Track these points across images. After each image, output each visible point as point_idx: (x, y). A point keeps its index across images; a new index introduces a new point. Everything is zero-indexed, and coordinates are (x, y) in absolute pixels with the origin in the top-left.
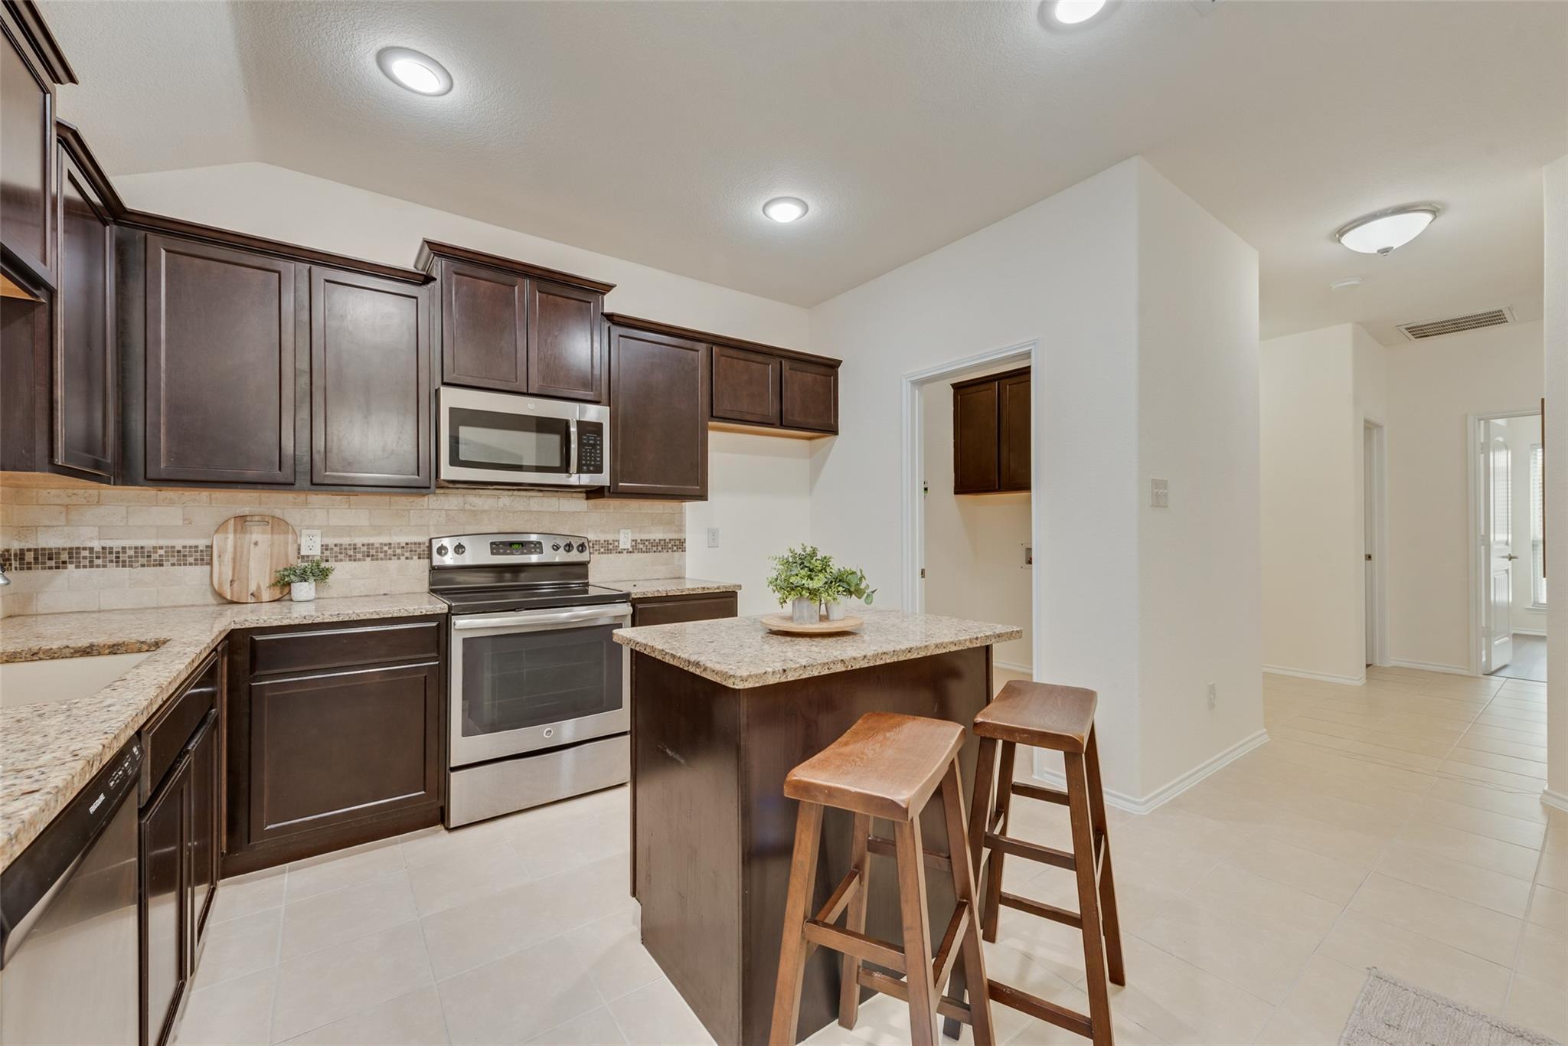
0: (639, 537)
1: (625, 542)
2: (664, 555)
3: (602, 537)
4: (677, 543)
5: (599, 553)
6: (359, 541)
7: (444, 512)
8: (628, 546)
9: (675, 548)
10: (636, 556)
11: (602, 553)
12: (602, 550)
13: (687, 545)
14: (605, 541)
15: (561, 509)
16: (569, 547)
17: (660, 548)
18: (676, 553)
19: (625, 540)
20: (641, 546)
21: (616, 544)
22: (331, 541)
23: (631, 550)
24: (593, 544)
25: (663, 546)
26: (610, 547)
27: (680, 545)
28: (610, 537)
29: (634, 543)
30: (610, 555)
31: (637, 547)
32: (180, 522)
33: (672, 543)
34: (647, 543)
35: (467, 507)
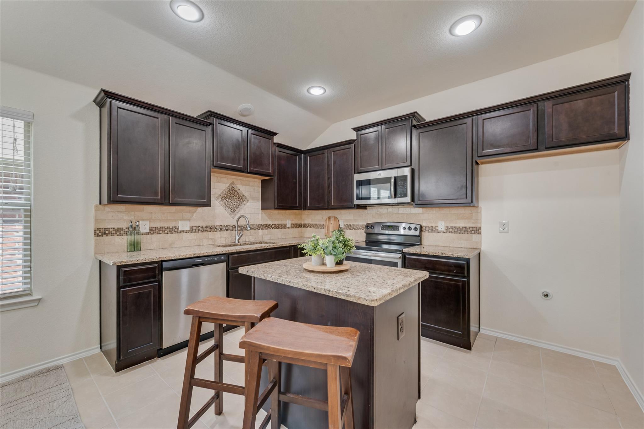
0: (450, 225)
1: (442, 227)
2: (466, 235)
3: (430, 225)
4: (475, 229)
5: (428, 232)
6: (351, 224)
7: (371, 214)
8: (443, 229)
9: (473, 232)
10: (447, 235)
11: (430, 232)
12: (430, 231)
13: (483, 231)
14: (431, 227)
15: (411, 212)
16: (410, 228)
17: (463, 232)
18: (473, 235)
19: (441, 226)
20: (451, 230)
21: (437, 228)
22: (346, 223)
23: (445, 231)
24: (425, 228)
25: (465, 230)
26: (433, 230)
27: (477, 231)
28: (434, 225)
29: (446, 228)
30: (434, 233)
31: (448, 230)
32: (321, 218)
33: (471, 229)
34: (454, 228)
35: (378, 213)
